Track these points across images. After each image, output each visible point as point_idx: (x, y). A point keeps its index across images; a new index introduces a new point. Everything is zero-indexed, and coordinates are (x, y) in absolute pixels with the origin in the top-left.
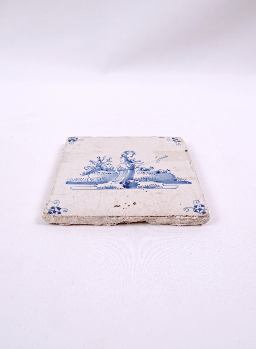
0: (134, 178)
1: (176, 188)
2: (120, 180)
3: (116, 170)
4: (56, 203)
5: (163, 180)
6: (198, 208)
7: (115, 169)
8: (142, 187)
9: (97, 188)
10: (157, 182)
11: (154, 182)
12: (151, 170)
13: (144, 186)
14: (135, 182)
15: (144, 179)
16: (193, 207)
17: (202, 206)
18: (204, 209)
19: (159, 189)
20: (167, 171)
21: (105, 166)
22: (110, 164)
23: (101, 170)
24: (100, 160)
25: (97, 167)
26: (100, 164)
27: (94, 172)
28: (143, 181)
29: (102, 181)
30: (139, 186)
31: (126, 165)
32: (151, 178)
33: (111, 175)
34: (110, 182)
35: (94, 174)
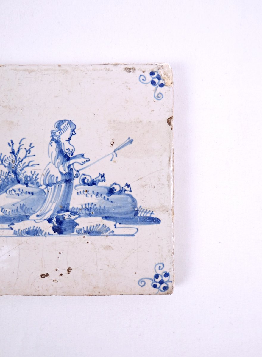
0: (70, 207)
1: (133, 235)
2: (49, 211)
3: (42, 183)
5: (117, 213)
6: (160, 279)
7: (41, 180)
8: (83, 232)
9: (12, 231)
10: (106, 218)
11: (101, 218)
12: (100, 184)
13: (85, 229)
14: (73, 217)
15: (87, 209)
16: (153, 277)
17: (167, 275)
18: (168, 281)
19: (107, 236)
20: (126, 188)
21: (23, 172)
22: (31, 164)
23: (16, 182)
24: (13, 152)
25: (9, 172)
26: (13, 165)
27: (5, 189)
28: (85, 216)
29: (20, 213)
30: (77, 227)
31: (58, 168)
32: (98, 206)
33: (34, 196)
34: (32, 217)
35: (7, 195)
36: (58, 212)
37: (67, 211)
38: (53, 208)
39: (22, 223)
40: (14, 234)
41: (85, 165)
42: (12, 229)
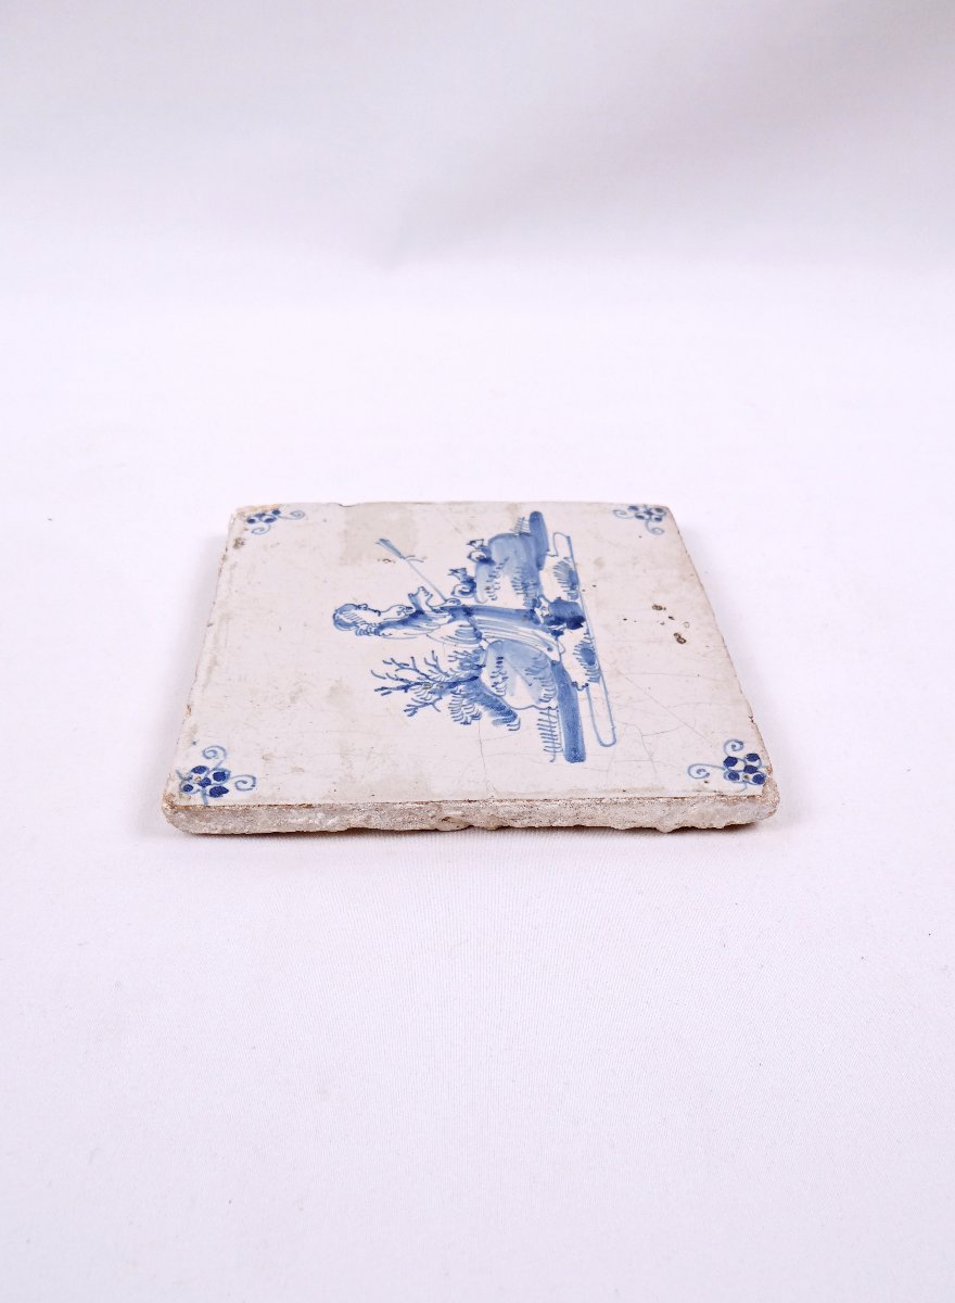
1: (568, 538)
4: (703, 774)
6: (643, 514)
7: (470, 648)
9: (592, 685)
16: (643, 521)
17: (634, 509)
18: (645, 507)
19: (575, 565)
21: (450, 673)
22: (435, 663)
23: (476, 682)
24: (405, 688)
25: (454, 693)
26: (434, 686)
27: (494, 698)
28: (541, 589)
29: (548, 674)
30: (565, 597)
31: (440, 625)
32: (517, 576)
33: (507, 655)
34: (554, 656)
35: (508, 694)
36: (537, 622)
37: (533, 611)
38: (530, 630)
39: (570, 671)
40: (597, 680)
41: (431, 591)
42: (587, 685)
